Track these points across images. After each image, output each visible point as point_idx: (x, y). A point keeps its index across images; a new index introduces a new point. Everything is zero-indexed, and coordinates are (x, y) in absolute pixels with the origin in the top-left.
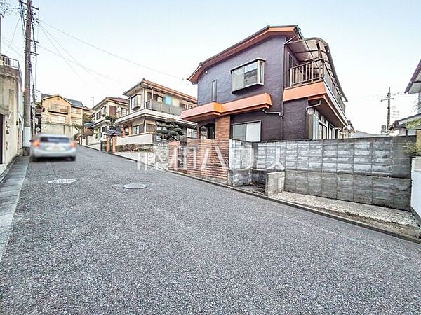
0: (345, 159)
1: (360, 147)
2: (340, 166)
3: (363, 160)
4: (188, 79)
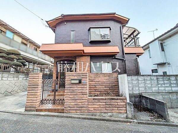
1: (172, 79)
3: (175, 85)
4: (47, 22)
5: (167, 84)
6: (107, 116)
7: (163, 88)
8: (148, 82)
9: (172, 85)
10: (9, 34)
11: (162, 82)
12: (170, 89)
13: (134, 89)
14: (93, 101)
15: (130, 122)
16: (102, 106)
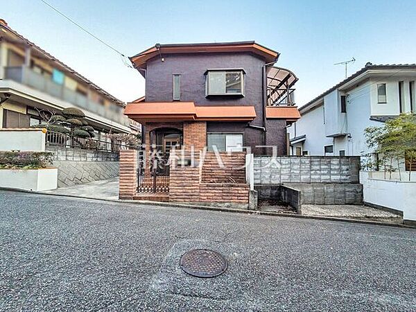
0: (326, 172)
1: (334, 163)
2: (323, 177)
3: (336, 172)
4: (130, 59)
5: (324, 169)
6: (223, 206)
7: (317, 177)
8: (296, 167)
9: (332, 172)
10: (58, 77)
11: (318, 168)
12: (328, 177)
13: (273, 177)
14: (206, 188)
15: (252, 213)
16: (217, 194)
